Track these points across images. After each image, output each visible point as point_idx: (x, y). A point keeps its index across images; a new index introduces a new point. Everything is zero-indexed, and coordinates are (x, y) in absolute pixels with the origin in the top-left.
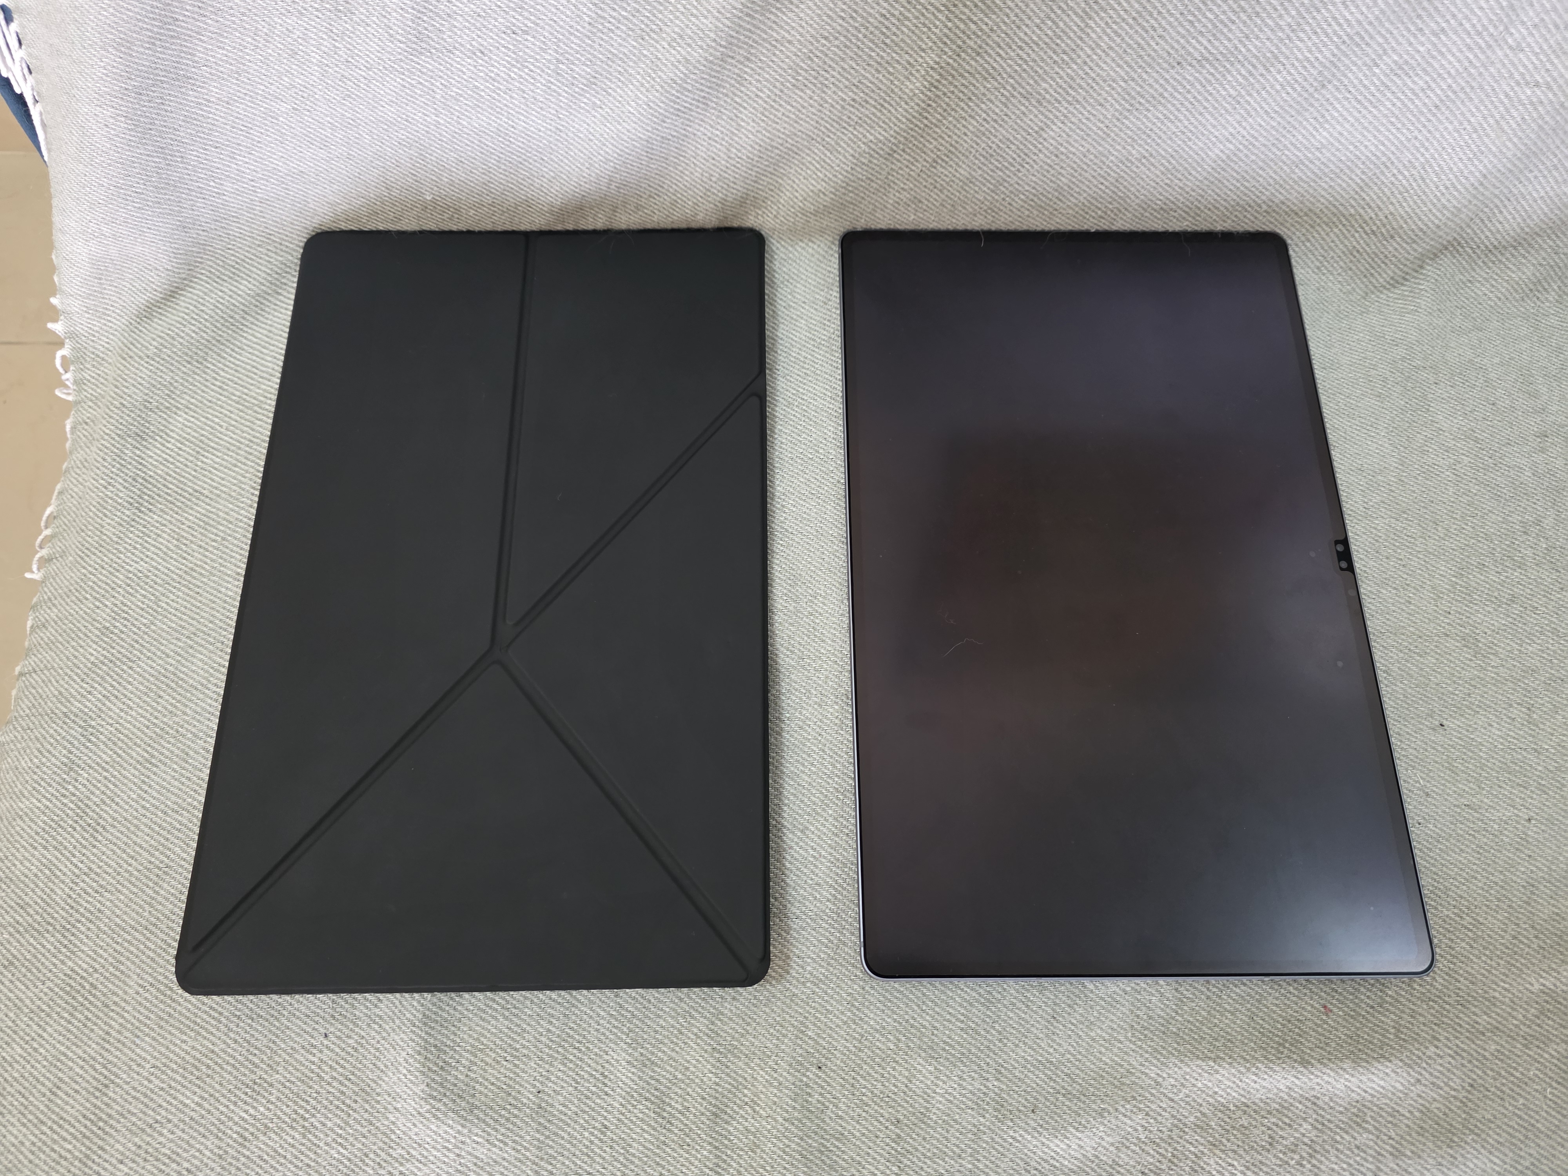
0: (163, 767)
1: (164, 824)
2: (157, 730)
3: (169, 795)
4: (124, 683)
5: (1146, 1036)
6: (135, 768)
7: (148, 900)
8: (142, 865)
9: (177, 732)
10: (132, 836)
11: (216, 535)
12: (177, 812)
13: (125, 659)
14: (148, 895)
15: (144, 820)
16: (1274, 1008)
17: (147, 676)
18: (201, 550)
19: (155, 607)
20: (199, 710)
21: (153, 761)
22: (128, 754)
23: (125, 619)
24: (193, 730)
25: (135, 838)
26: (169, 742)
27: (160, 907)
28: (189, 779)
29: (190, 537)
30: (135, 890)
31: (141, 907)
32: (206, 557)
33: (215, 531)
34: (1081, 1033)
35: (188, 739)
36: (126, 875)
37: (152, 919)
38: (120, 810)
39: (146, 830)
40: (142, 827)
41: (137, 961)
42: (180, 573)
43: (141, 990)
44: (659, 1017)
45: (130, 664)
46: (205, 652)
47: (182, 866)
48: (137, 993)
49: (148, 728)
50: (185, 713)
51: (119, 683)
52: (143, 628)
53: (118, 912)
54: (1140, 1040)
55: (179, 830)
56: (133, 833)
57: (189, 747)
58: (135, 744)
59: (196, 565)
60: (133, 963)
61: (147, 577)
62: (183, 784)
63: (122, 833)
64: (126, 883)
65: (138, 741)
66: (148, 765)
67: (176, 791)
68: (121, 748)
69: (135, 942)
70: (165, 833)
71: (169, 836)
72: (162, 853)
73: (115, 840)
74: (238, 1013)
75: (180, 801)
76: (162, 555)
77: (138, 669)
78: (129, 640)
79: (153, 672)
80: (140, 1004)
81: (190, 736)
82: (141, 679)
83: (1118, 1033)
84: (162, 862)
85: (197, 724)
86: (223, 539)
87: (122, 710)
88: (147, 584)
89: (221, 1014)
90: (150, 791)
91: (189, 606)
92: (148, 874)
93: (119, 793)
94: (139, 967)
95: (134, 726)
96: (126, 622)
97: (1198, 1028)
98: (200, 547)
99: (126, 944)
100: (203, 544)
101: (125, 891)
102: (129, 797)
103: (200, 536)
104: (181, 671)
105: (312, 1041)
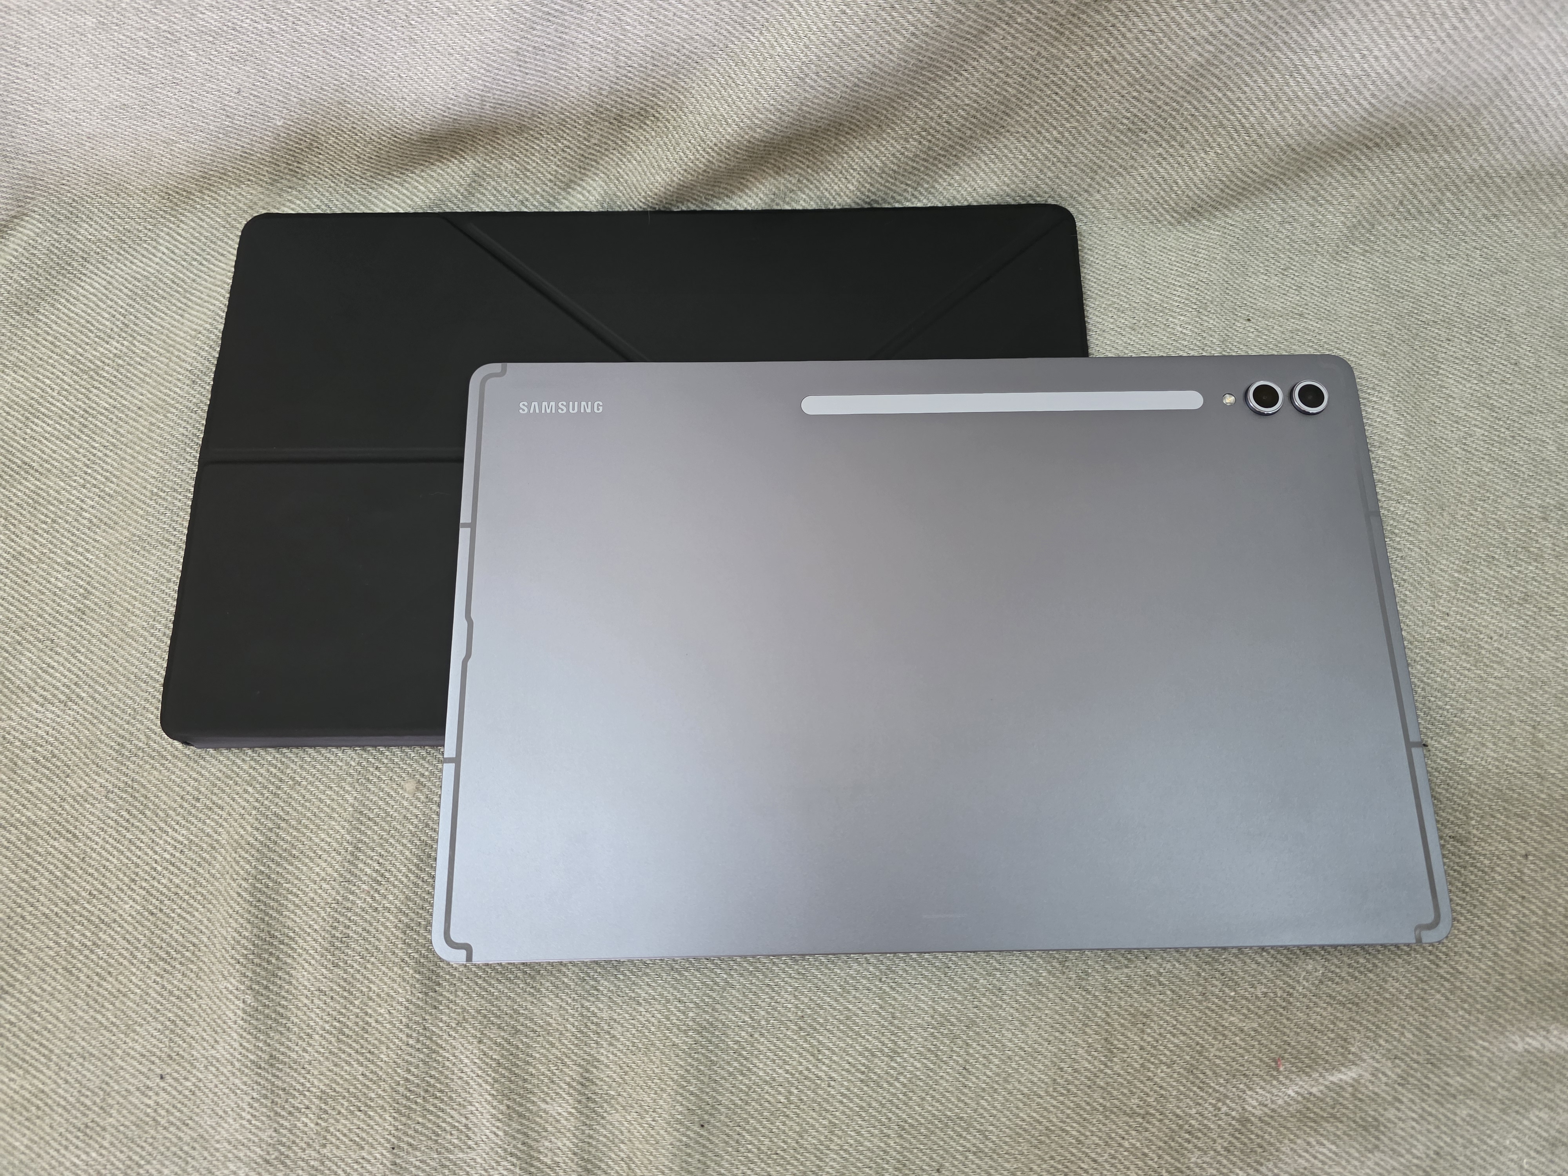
5: (1069, 1091)
11: (46, 516)
16: (1218, 1061)
18: (31, 532)
20: (24, 715)
24: (21, 737)
28: (17, 792)
29: (19, 517)
32: (35, 540)
33: (45, 511)
35: (17, 747)
42: (8, 557)
46: (34, 650)
47: (10, 889)
50: (10, 718)
54: (1062, 1094)
57: (17, 756)
59: (24, 548)
62: (11, 797)
74: (70, 1051)
75: (8, 816)
81: (18, 743)
85: (25, 731)
89: (51, 1051)
91: (16, 595)
97: (1129, 1082)
98: (29, 528)
100: (32, 525)
103: (28, 516)
104: (7, 669)
105: (148, 1082)
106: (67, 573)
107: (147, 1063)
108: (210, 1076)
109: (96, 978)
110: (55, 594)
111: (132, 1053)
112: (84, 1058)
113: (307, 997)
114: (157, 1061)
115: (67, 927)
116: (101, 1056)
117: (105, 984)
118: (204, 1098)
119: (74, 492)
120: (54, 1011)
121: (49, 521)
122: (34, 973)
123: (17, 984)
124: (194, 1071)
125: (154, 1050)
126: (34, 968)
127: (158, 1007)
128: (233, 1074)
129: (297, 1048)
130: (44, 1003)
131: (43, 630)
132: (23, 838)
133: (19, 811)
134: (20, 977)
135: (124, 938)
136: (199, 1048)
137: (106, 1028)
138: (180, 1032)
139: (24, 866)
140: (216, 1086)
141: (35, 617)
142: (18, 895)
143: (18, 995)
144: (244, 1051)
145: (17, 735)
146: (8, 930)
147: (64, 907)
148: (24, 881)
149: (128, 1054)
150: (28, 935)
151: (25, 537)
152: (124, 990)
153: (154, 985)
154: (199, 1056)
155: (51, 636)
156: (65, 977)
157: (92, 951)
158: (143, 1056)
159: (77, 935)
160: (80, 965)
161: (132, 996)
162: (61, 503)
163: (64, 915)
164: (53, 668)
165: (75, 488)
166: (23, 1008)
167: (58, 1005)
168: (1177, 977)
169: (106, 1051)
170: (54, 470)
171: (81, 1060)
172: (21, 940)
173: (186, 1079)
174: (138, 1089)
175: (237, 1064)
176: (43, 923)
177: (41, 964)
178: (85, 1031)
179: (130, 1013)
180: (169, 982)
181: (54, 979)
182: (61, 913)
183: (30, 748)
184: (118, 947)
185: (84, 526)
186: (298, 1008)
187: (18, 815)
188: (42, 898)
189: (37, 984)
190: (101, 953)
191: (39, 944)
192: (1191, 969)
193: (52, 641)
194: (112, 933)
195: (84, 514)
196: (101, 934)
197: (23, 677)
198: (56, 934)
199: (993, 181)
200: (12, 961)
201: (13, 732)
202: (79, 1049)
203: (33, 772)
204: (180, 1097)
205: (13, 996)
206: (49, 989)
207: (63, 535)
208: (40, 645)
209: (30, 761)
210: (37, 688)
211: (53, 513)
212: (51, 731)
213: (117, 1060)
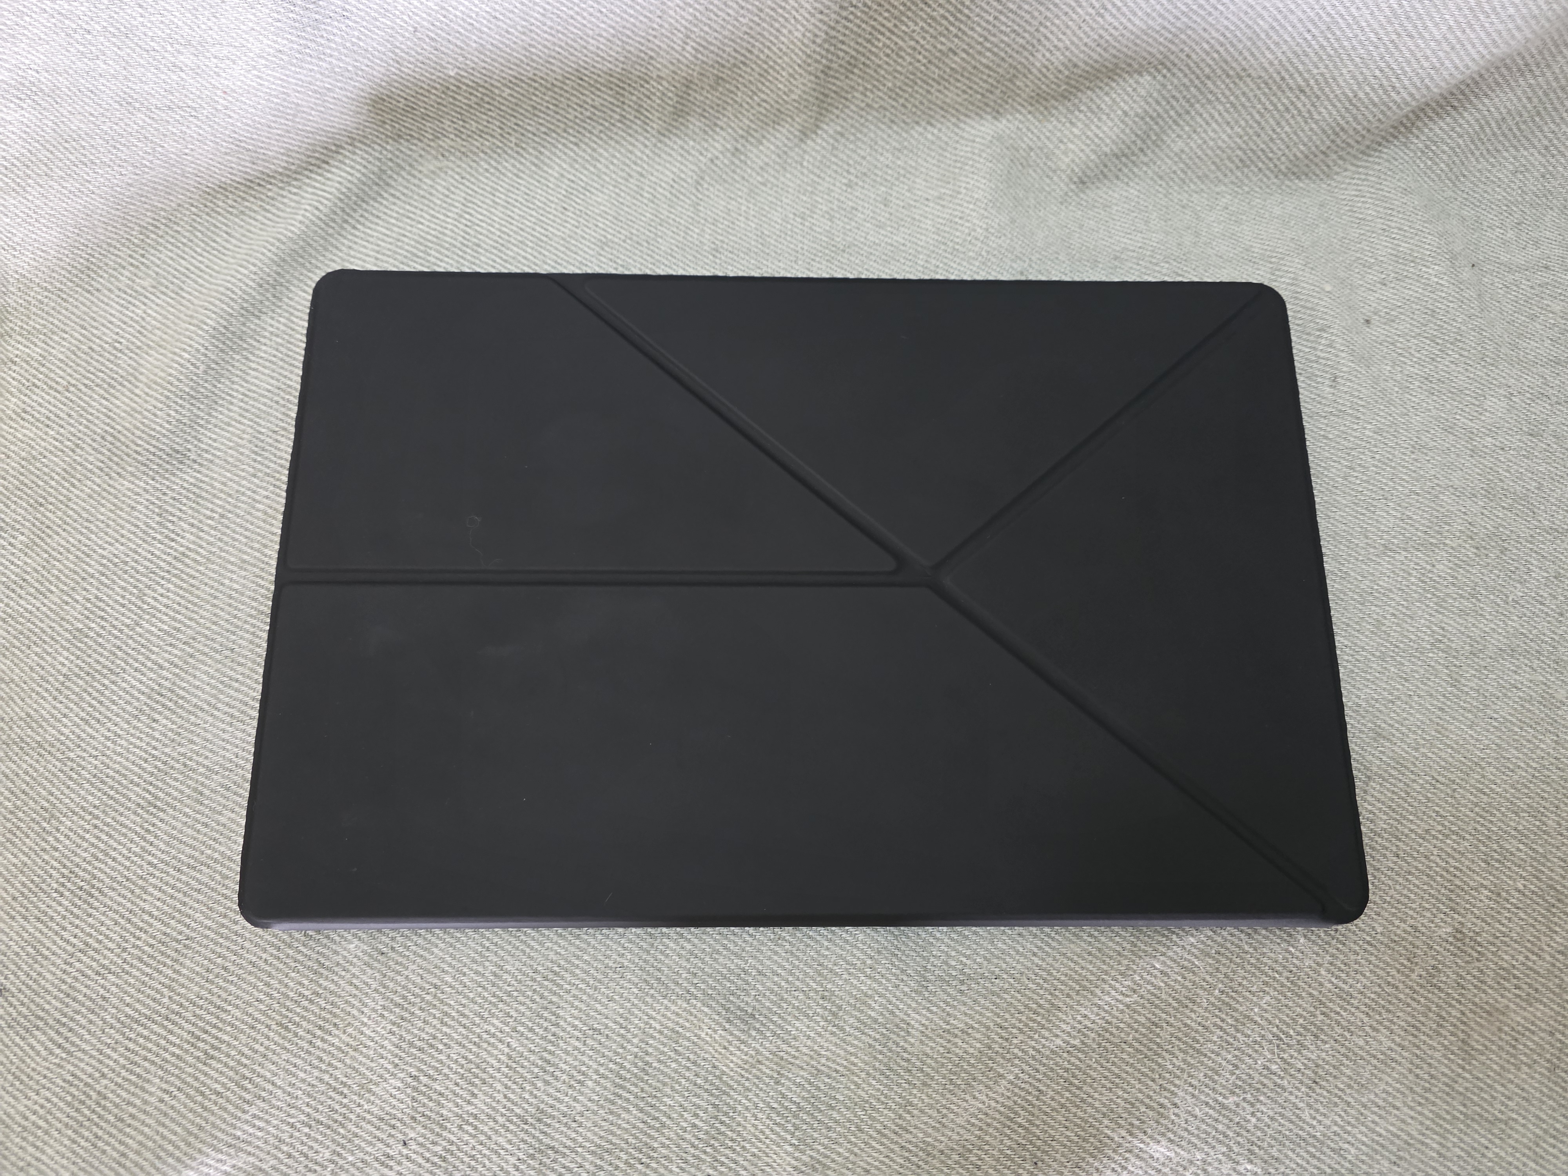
0: (171, 811)
1: (179, 885)
2: (159, 764)
3: (182, 846)
4: (107, 702)
5: (1427, 1099)
6: (135, 813)
7: (167, 981)
8: (154, 938)
9: (185, 765)
10: (138, 901)
11: (212, 511)
12: (194, 868)
13: (105, 671)
14: (166, 976)
15: (152, 880)
17: (136, 694)
18: (194, 530)
19: (139, 603)
20: (209, 736)
21: (159, 803)
22: (124, 795)
23: (102, 618)
24: (206, 762)
25: (142, 904)
26: (176, 780)
27: (183, 991)
28: (206, 825)
29: (178, 513)
30: (148, 970)
31: (158, 991)
32: (200, 538)
33: (210, 506)
34: (1350, 1100)
35: (201, 774)
36: (136, 952)
37: (174, 1006)
38: (120, 868)
39: (156, 893)
40: (151, 889)
41: (157, 1060)
42: (169, 559)
43: (166, 1097)
44: (832, 1108)
45: (113, 677)
46: (210, 662)
47: (207, 937)
48: (162, 1101)
49: (146, 761)
50: (192, 742)
51: (101, 703)
52: (126, 630)
53: (128, 999)
54: (1420, 1104)
55: (199, 891)
56: (138, 897)
57: (202, 784)
58: (132, 782)
59: (188, 548)
60: (153, 1063)
61: (126, 563)
62: (198, 831)
63: (124, 897)
64: (135, 962)
65: (136, 779)
66: (151, 809)
67: (191, 842)
68: (112, 788)
69: (154, 1037)
70: (180, 896)
71: (186, 900)
72: (179, 922)
73: (115, 907)
74: (292, 1120)
75: (197, 854)
76: (141, 534)
77: (124, 685)
78: (108, 646)
79: (143, 688)
80: (166, 1115)
81: (202, 770)
82: (128, 697)
83: (1394, 1097)
84: (180, 933)
85: (210, 755)
86: (222, 516)
87: (108, 738)
88: (126, 572)
90: (156, 842)
91: (183, 602)
92: (163, 949)
93: (115, 845)
94: (161, 1067)
95: (127, 759)
96: (103, 623)
97: (1489, 1086)
98: (192, 525)
99: (141, 1041)
100: (195, 522)
101: (134, 972)
102: (130, 850)
103: (190, 512)
104: (179, 687)
105: (388, 1150)
106: (243, 573)
107: (385, 1127)
108: (466, 1137)
109: (319, 1033)
110: (230, 597)
111: (368, 1116)
112: (310, 1127)
113: (578, 1039)
114: (399, 1124)
115: (280, 976)
116: (331, 1123)
117: (330, 1038)
118: (457, 1163)
119: (244, 482)
120: (268, 1075)
121: (216, 516)
122: (242, 1032)
123: (224, 1047)
124: (445, 1134)
125: (394, 1112)
126: (243, 1027)
127: (397, 1061)
128: (496, 1132)
129: (566, 1099)
130: (256, 1067)
131: (219, 639)
132: (218, 878)
133: (210, 847)
134: (226, 1038)
135: (351, 984)
136: (450, 1105)
137: (335, 1089)
138: (424, 1089)
139: (221, 909)
140: (473, 1148)
141: (208, 625)
142: (216, 943)
143: (225, 1059)
144: (509, 1104)
145: (201, 760)
146: (207, 985)
147: (275, 952)
148: (223, 926)
149: (364, 1119)
150: (232, 988)
151: (188, 535)
152: (354, 1044)
153: (390, 1036)
154: (450, 1115)
155: (231, 645)
156: (280, 1034)
157: (311, 1001)
158: (381, 1119)
159: (291, 984)
160: (297, 1019)
161: (364, 1050)
162: (230, 495)
163: (275, 962)
164: (237, 681)
165: (244, 478)
166: (231, 1074)
167: (273, 1068)
168: (1531, 969)
169: (336, 1116)
170: (217, 461)
171: (306, 1130)
172: (224, 995)
173: (434, 1143)
174: (377, 1159)
175: (501, 1120)
176: (250, 973)
177: (250, 1020)
178: (309, 1095)
179: (362, 1069)
180: (408, 1031)
181: (268, 1038)
182: (271, 960)
183: (217, 773)
184: (343, 994)
185: (258, 518)
186: (567, 1053)
187: (209, 852)
188: (247, 944)
189: (247, 1045)
190: (322, 1003)
191: (247, 997)
192: (1544, 960)
193: (232, 650)
194: (336, 978)
195: (257, 505)
196: (321, 981)
197: (200, 694)
198: (267, 984)
199: (1224, 132)
200: (215, 1021)
201: (195, 757)
202: (303, 1117)
203: (224, 801)
204: (428, 1165)
205: (219, 1061)
206: (262, 1049)
207: (234, 531)
208: (218, 656)
209: (219, 789)
210: (219, 705)
211: (221, 507)
212: (240, 753)
213: (350, 1126)
